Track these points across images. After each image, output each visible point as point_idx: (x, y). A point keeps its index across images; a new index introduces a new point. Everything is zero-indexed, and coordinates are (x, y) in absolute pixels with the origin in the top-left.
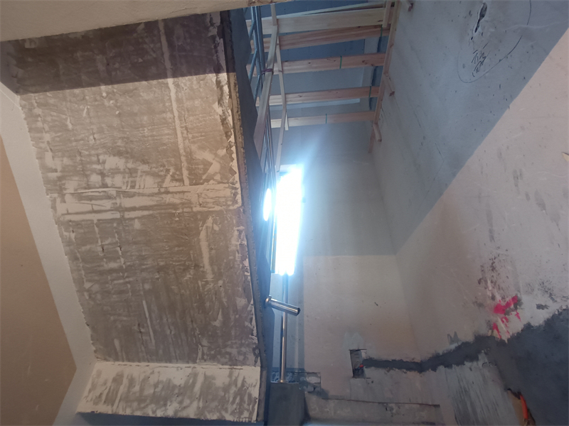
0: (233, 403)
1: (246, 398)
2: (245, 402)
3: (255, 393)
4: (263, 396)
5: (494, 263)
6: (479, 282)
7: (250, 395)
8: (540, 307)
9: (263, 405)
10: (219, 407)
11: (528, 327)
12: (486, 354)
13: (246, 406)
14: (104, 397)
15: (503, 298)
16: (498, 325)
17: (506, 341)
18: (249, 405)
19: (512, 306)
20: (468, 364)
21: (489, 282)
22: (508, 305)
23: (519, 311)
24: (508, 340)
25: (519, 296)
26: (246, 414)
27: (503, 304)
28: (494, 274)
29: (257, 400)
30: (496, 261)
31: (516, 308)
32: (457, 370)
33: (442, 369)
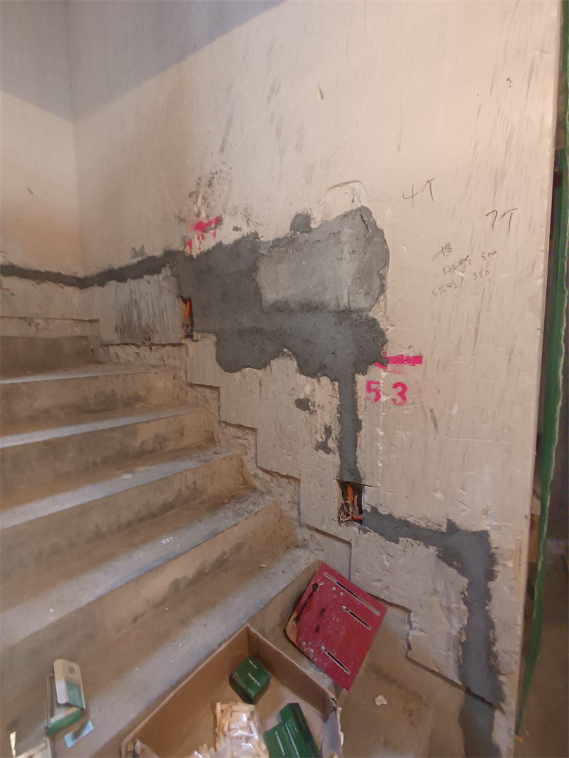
5: (213, 178)
6: (190, 196)
8: (236, 229)
11: (219, 245)
12: (171, 267)
15: (208, 216)
16: (193, 241)
17: (195, 256)
19: (213, 226)
20: (147, 277)
21: (200, 197)
22: (210, 223)
23: (217, 230)
24: (197, 255)
25: (223, 216)
27: (206, 221)
28: (209, 191)
30: (216, 176)
31: (216, 227)
32: (131, 283)
33: (113, 283)
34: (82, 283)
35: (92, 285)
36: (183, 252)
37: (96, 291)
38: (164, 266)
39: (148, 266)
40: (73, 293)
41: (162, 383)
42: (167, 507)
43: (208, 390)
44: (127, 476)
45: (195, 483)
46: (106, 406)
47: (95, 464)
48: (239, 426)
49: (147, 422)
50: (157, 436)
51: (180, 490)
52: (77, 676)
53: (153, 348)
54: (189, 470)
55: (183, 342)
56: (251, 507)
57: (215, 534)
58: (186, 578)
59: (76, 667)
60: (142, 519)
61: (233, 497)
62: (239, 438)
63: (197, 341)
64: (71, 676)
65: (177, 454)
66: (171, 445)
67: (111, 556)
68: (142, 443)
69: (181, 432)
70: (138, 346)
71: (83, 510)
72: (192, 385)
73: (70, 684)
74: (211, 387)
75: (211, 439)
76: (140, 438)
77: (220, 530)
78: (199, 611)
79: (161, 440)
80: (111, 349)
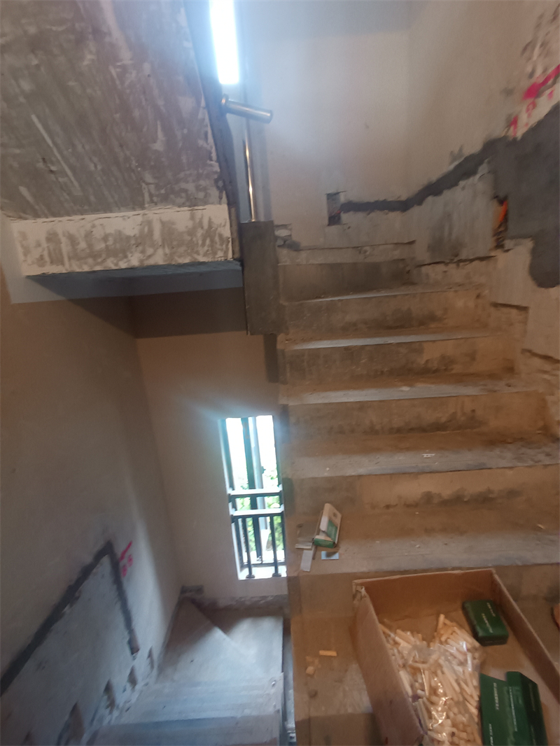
0: (203, 245)
1: (217, 239)
2: (216, 243)
3: (227, 232)
4: (235, 235)
6: (524, 50)
7: (221, 236)
9: (237, 243)
10: (189, 251)
13: (218, 246)
14: (47, 258)
16: (520, 116)
17: (519, 138)
18: (222, 245)
19: (550, 82)
20: (462, 183)
21: (538, 45)
22: (547, 79)
23: (555, 86)
24: (522, 135)
26: (220, 254)
27: (541, 80)
28: (551, 29)
29: (230, 240)
32: (447, 194)
33: (430, 199)
34: (403, 206)
35: (413, 206)
36: (505, 137)
37: (415, 211)
38: (481, 163)
39: (465, 169)
40: (395, 217)
41: (462, 302)
42: (438, 427)
43: (514, 311)
44: (406, 389)
45: (473, 411)
46: (402, 323)
47: (382, 373)
48: (546, 358)
49: (434, 341)
50: (443, 357)
51: (455, 413)
52: (338, 521)
53: (461, 264)
54: (468, 396)
55: (493, 254)
56: (541, 457)
57: (481, 468)
58: (439, 495)
59: (339, 516)
60: (412, 430)
61: (522, 439)
62: (545, 372)
63: (508, 251)
64: (333, 518)
65: (461, 379)
66: (457, 368)
67: (378, 450)
68: (427, 361)
69: (472, 357)
70: (447, 264)
71: (362, 406)
72: (496, 305)
73: (331, 522)
74: (517, 307)
75: (510, 370)
76: (426, 357)
77: (489, 466)
78: (446, 530)
79: (447, 362)
80: (424, 269)
